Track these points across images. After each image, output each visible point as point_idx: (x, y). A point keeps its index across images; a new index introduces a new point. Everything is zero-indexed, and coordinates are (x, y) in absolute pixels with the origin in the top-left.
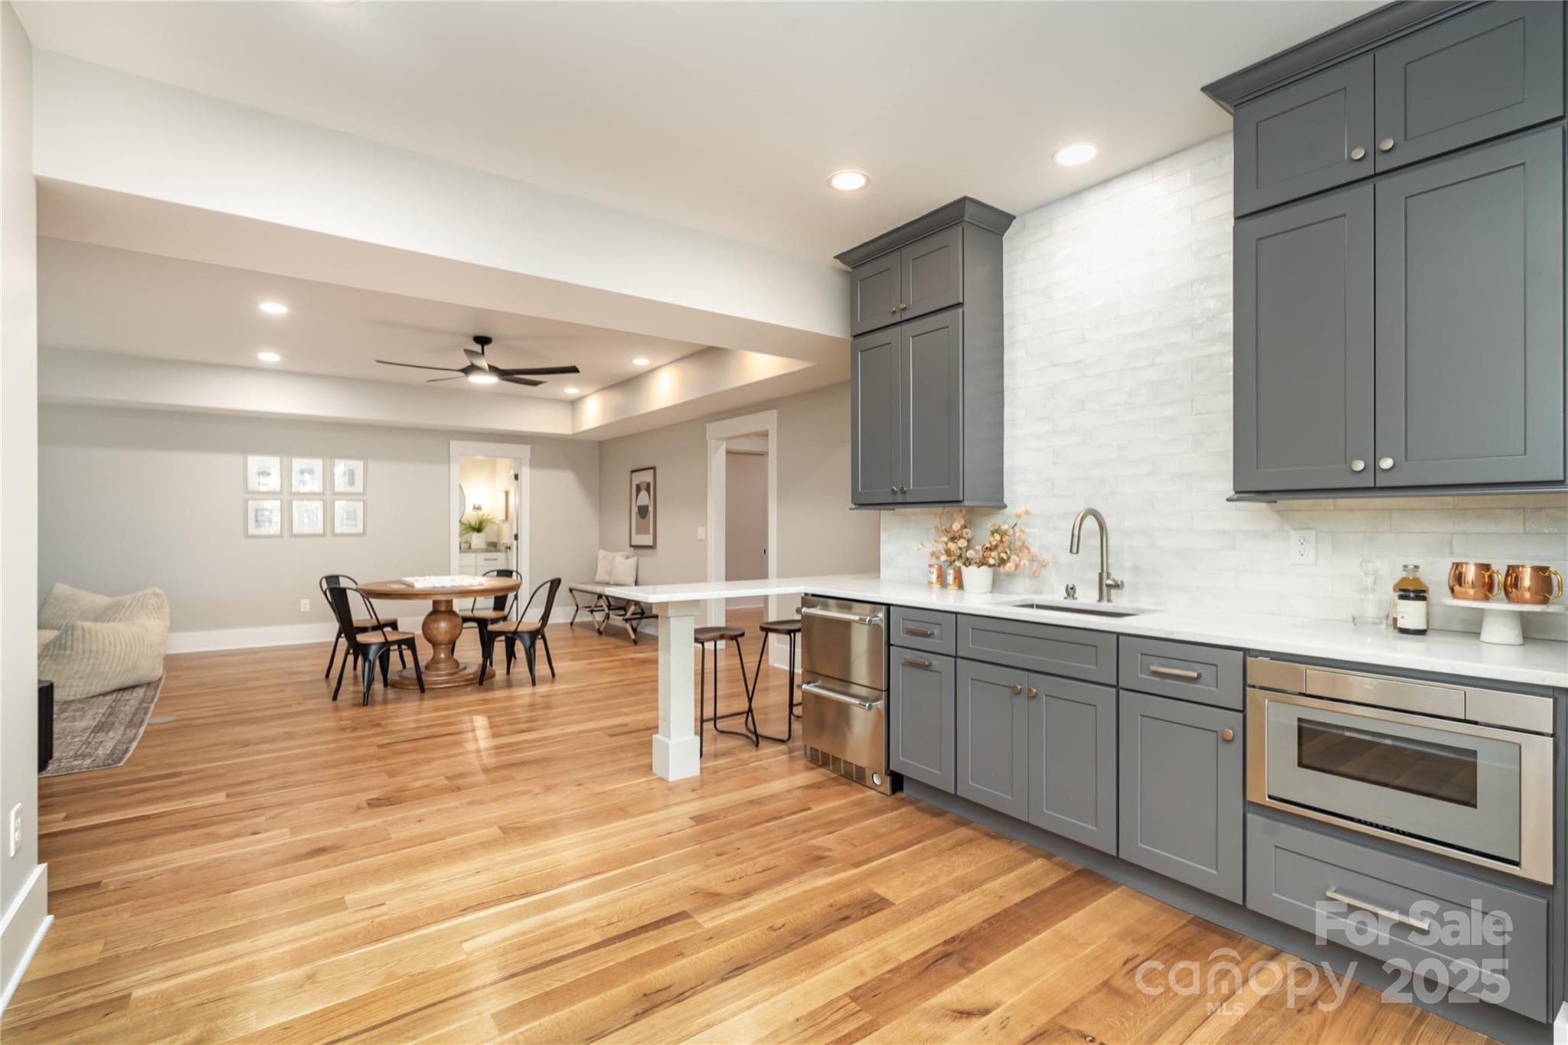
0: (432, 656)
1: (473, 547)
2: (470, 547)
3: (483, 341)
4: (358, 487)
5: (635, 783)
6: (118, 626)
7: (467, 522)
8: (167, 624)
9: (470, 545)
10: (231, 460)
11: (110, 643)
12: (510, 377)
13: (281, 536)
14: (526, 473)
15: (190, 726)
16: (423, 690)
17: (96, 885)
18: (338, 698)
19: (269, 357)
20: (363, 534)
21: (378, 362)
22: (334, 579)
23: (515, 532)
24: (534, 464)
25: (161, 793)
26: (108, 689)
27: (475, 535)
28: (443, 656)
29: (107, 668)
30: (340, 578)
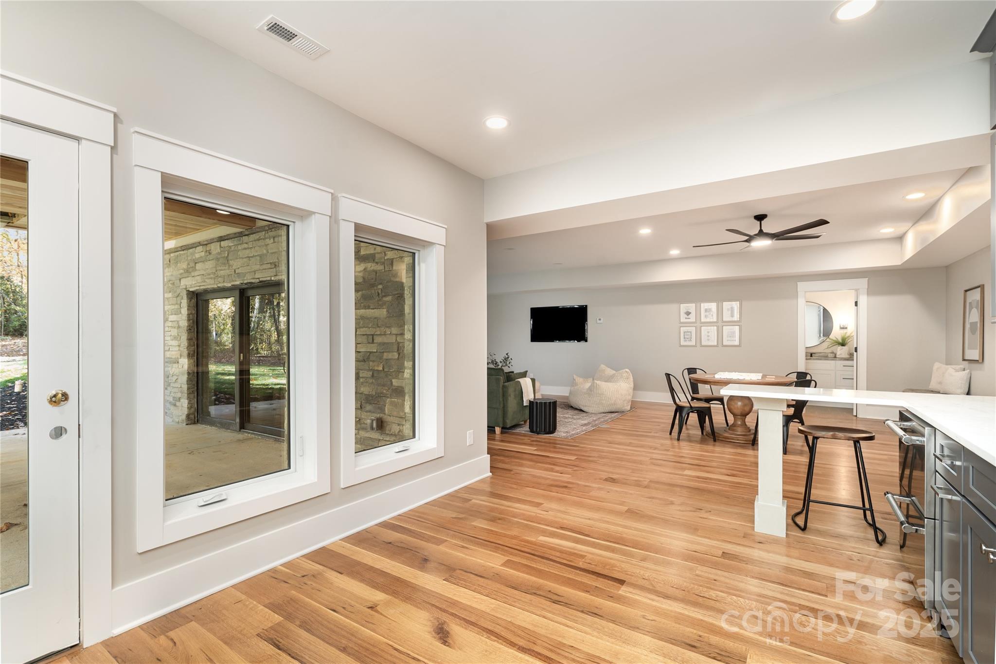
0: (733, 422)
1: (837, 356)
2: (835, 357)
3: (760, 218)
4: (736, 317)
5: (735, 523)
6: (609, 384)
7: (835, 339)
8: (632, 385)
9: (836, 355)
10: (673, 307)
11: (605, 391)
12: (782, 237)
13: (695, 346)
14: (863, 300)
15: (608, 431)
16: (715, 441)
17: (510, 470)
18: (672, 434)
19: (675, 252)
20: (739, 346)
21: (694, 247)
22: (694, 370)
23: (855, 346)
24: (870, 292)
25: (565, 451)
26: (606, 411)
27: (840, 347)
28: (739, 423)
29: (605, 401)
30: (697, 370)
